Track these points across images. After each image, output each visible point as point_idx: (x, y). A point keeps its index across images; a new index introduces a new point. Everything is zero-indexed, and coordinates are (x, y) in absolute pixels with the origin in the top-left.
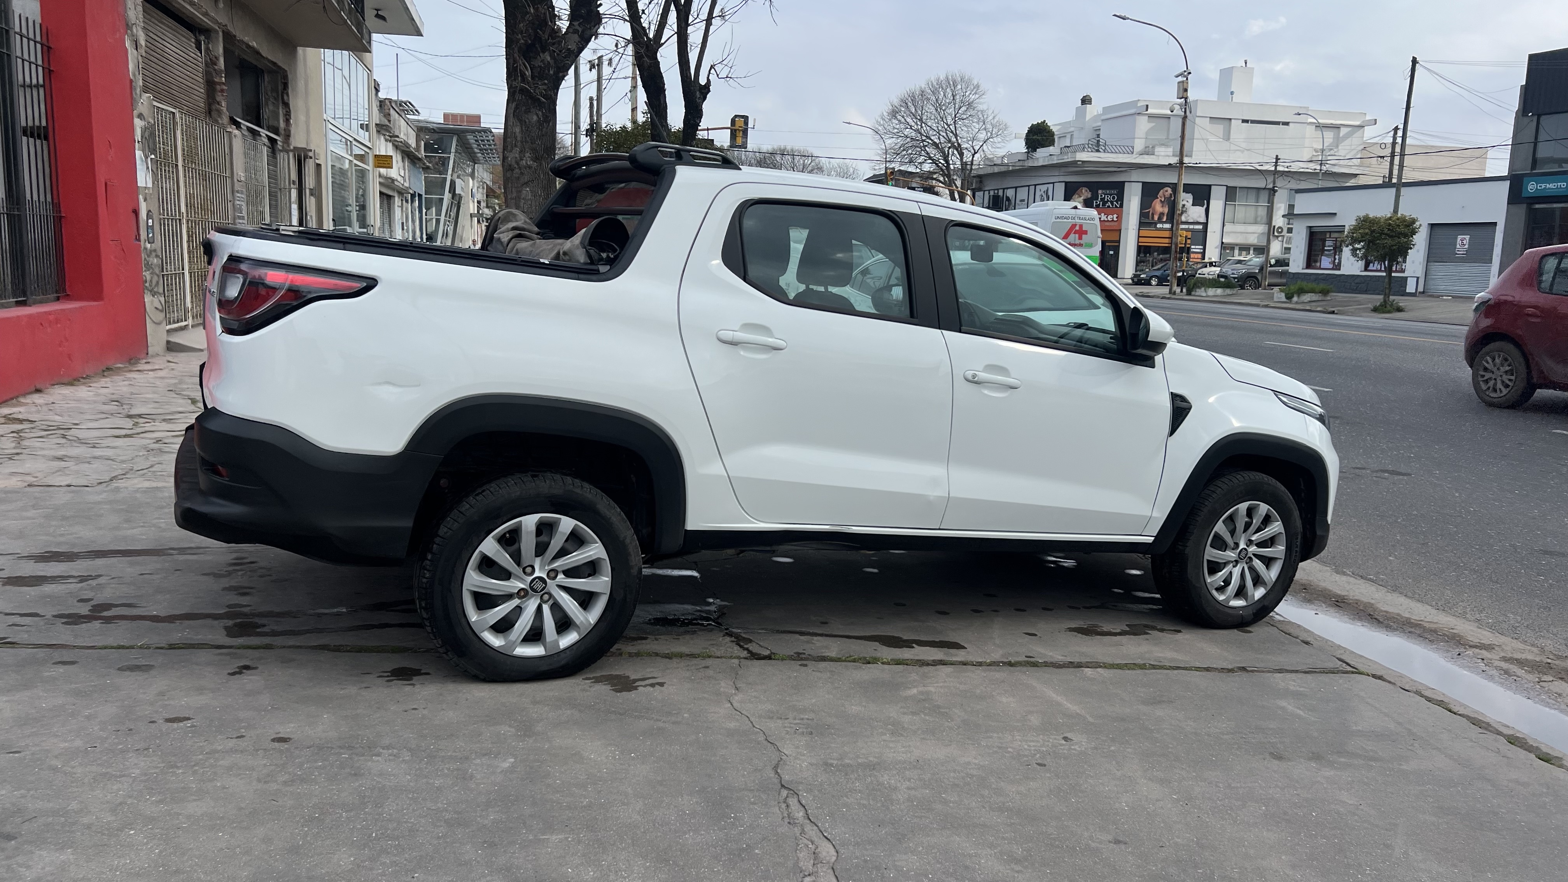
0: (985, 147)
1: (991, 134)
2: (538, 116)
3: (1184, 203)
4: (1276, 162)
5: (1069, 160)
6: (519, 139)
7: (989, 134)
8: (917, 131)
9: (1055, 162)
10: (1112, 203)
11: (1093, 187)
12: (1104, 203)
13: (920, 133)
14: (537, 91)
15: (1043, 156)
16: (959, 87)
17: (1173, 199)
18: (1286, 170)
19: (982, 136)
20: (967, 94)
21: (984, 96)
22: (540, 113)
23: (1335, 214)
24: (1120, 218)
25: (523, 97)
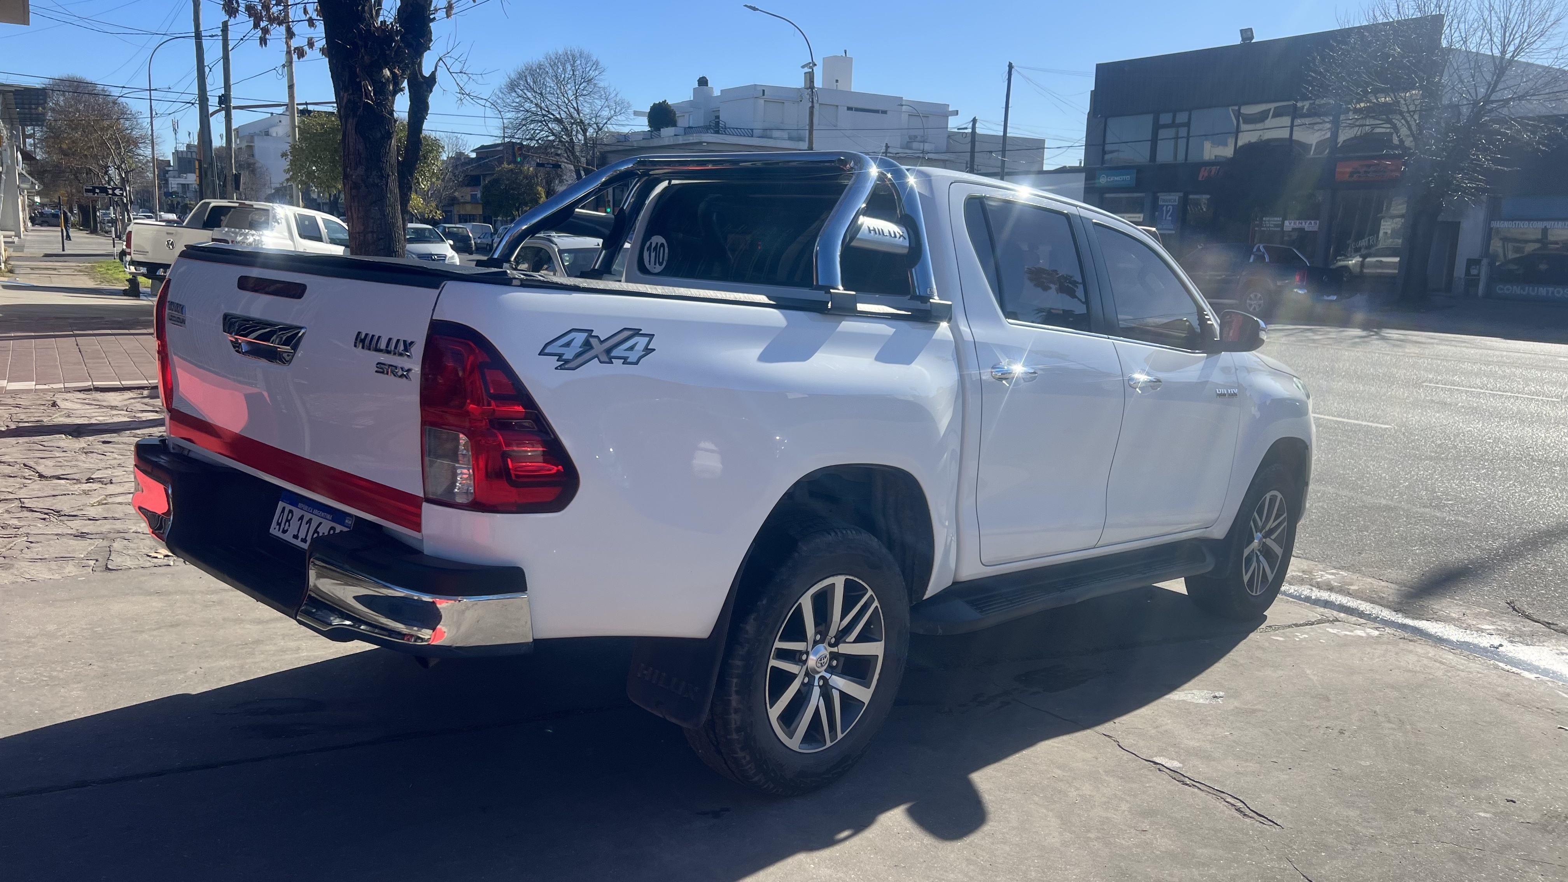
0: (609, 124)
1: (615, 112)
5: (695, 141)
7: (613, 112)
8: (536, 105)
9: (681, 142)
13: (541, 108)
15: (668, 135)
16: (578, 62)
19: (605, 113)
20: (587, 69)
21: (604, 73)
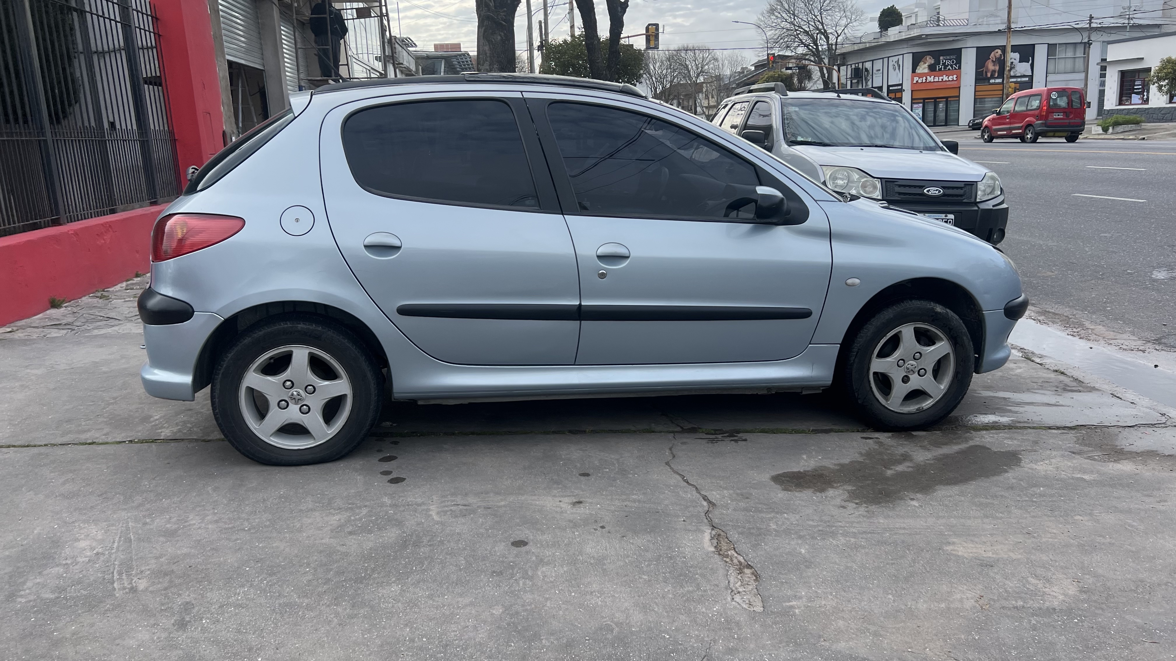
0: (846, 31)
1: (851, 19)
2: (500, 35)
3: (1013, 60)
4: (1090, 20)
5: (915, 35)
6: (488, 55)
7: (849, 20)
8: (792, 23)
9: (904, 38)
10: (952, 66)
11: (937, 55)
12: (946, 67)
13: (794, 25)
14: (499, 17)
15: (894, 33)
17: (1002, 58)
18: (1099, 26)
22: (503, 34)
23: (1143, 59)
24: (959, 78)
25: (490, 23)
